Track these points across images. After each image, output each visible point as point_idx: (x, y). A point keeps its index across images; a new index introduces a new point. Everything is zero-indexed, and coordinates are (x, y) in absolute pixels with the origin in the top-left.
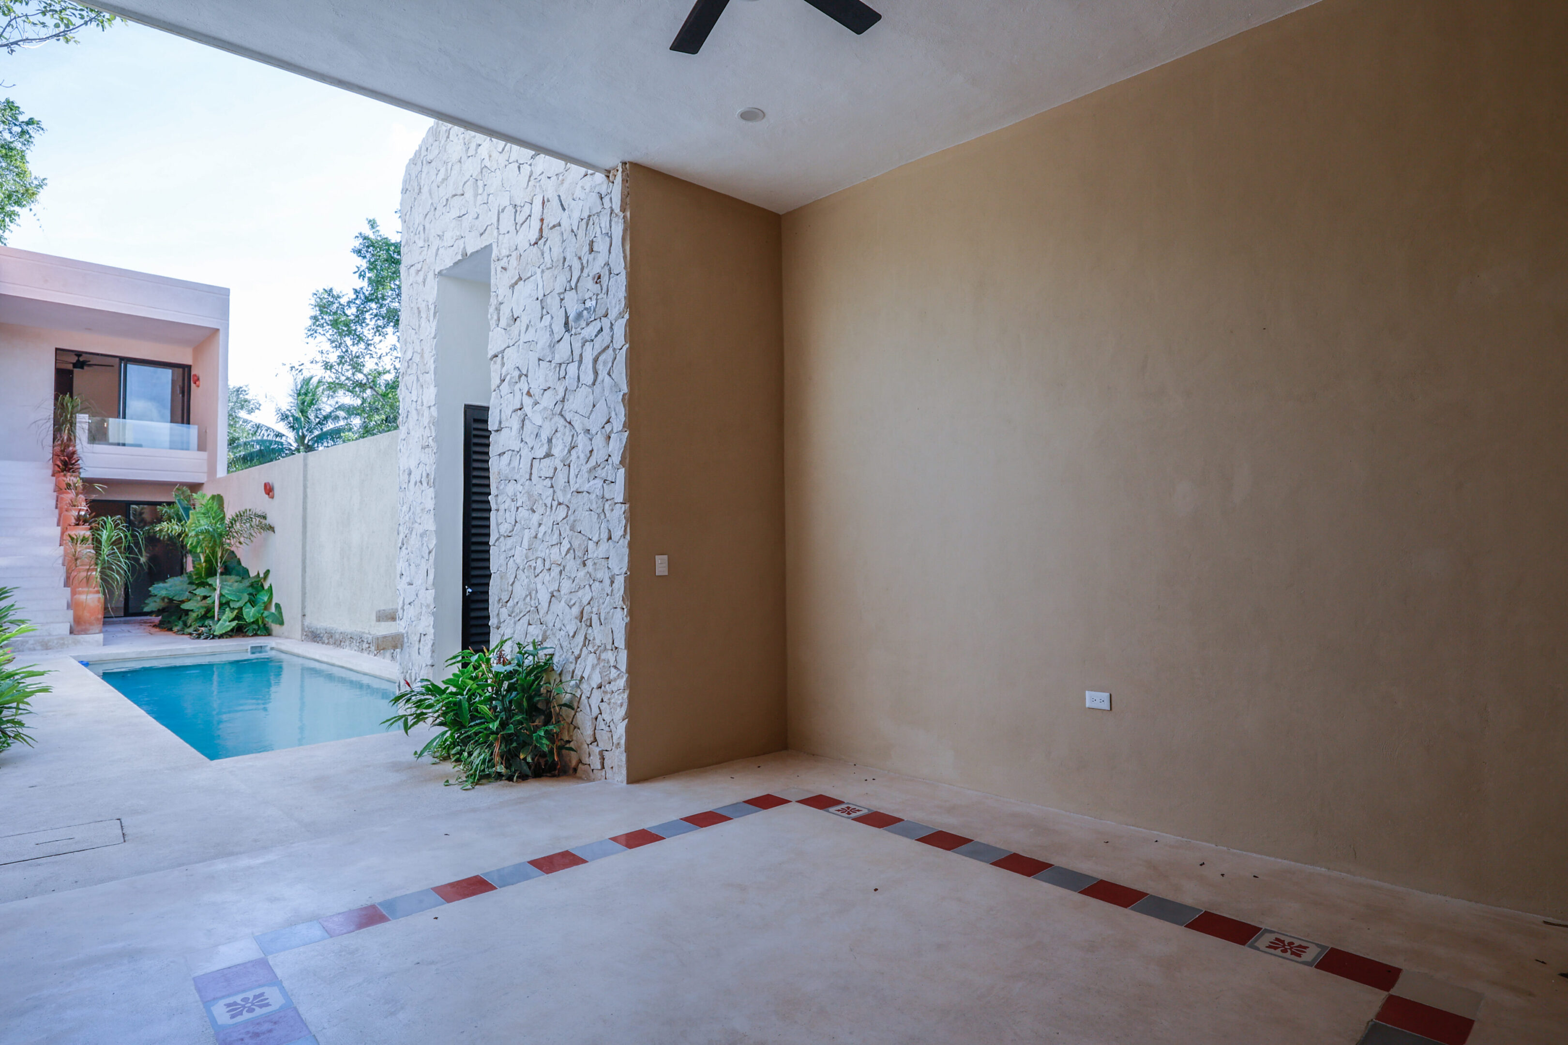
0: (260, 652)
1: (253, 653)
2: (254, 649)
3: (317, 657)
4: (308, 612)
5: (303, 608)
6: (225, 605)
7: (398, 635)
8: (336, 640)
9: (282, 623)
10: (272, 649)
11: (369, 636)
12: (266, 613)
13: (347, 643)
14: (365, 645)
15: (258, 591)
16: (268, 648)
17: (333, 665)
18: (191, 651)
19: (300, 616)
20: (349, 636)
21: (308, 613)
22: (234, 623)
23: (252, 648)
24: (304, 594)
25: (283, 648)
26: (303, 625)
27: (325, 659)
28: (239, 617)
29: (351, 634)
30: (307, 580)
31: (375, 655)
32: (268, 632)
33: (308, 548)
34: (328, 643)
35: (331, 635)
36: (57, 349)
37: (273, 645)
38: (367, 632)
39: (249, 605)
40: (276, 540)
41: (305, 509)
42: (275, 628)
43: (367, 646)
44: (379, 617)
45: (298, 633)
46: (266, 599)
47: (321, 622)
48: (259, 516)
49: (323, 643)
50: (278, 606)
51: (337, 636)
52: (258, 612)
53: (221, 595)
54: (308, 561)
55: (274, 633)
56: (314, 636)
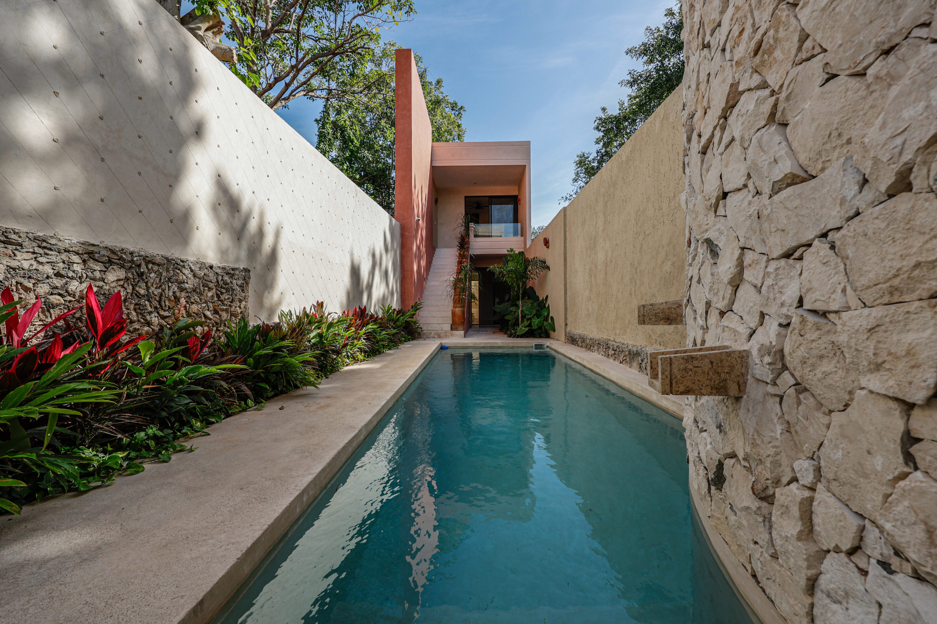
0: (541, 349)
1: (536, 348)
2: (538, 346)
3: (573, 357)
4: (569, 321)
5: (566, 319)
6: (523, 317)
7: (729, 354)
8: (587, 345)
9: (554, 331)
10: (548, 347)
11: (614, 343)
12: (545, 323)
13: (596, 348)
14: (611, 352)
15: (542, 309)
16: (545, 346)
17: (585, 367)
18: (501, 345)
19: (564, 325)
20: (597, 342)
21: (569, 323)
22: (527, 329)
23: (535, 345)
24: (566, 309)
25: (553, 347)
26: (566, 331)
27: (578, 360)
28: (530, 325)
29: (598, 340)
30: (568, 299)
31: (621, 363)
32: (548, 336)
33: (568, 276)
34: (582, 346)
35: (584, 340)
36: (465, 197)
37: (548, 344)
38: (612, 339)
39: (535, 317)
40: (551, 274)
41: (565, 248)
42: (551, 333)
43: (613, 352)
44: (644, 316)
45: (563, 338)
46: (546, 314)
47: (578, 330)
48: (542, 261)
49: (578, 346)
50: (552, 318)
51: (588, 341)
52: (540, 322)
53: (522, 311)
54: (568, 285)
55: (551, 336)
56: (572, 340)
